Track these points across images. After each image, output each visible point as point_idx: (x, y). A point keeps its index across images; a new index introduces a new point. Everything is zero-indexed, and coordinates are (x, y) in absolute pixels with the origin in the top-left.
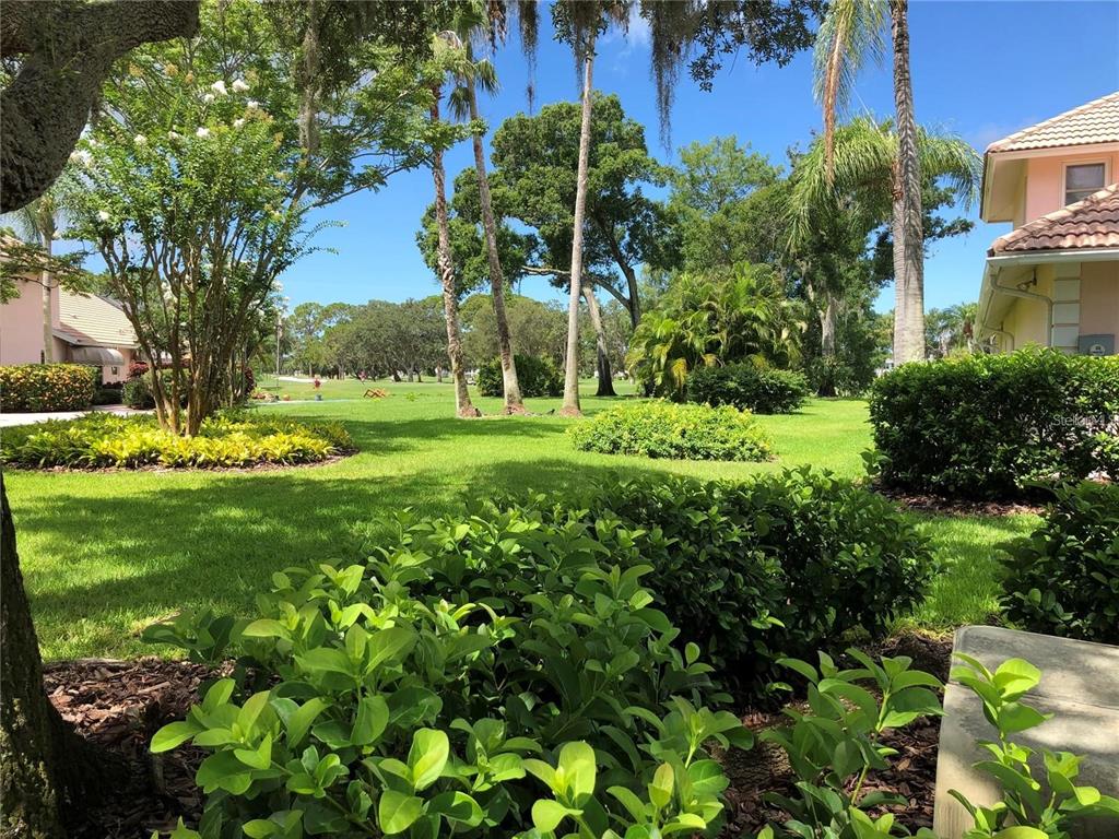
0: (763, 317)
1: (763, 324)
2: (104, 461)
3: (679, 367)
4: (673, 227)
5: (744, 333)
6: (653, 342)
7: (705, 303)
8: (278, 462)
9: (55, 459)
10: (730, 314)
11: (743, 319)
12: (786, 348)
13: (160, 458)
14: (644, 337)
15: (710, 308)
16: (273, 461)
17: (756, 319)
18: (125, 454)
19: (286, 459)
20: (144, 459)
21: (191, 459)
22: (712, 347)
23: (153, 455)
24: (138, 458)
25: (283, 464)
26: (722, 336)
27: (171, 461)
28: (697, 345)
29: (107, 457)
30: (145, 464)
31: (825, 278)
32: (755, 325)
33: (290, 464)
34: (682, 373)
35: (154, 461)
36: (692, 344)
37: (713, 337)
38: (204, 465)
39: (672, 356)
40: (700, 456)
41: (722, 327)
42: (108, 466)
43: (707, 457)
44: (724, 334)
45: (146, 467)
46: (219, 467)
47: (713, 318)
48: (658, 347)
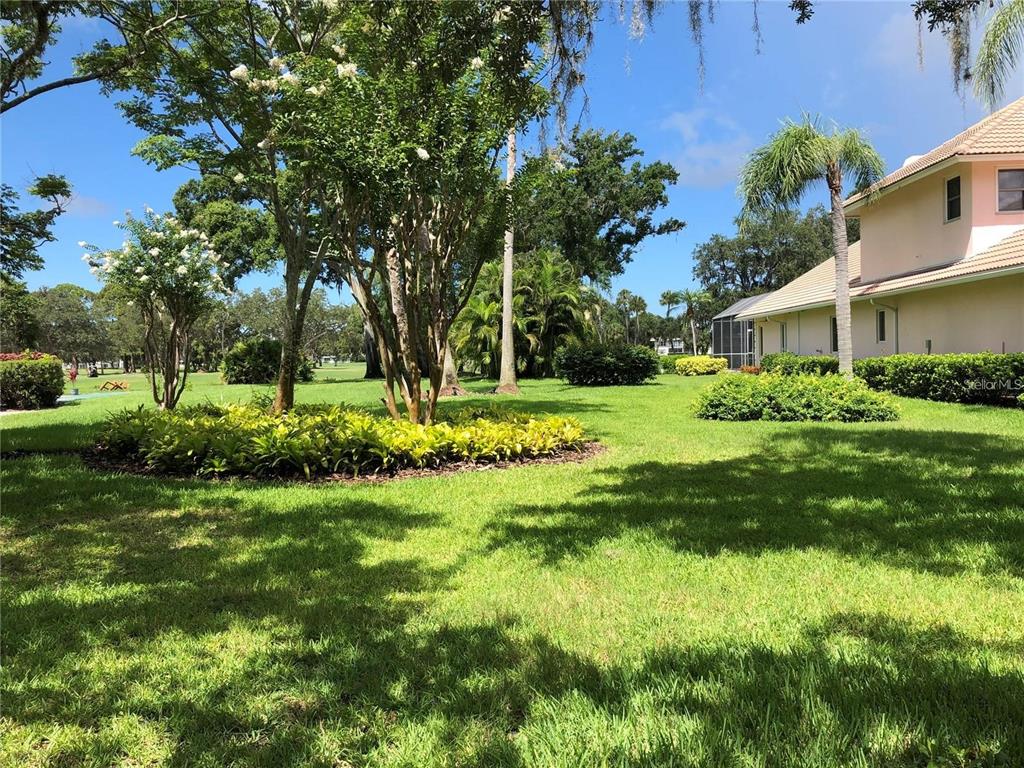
0: (573, 300)
5: (555, 315)
7: (519, 288)
10: (547, 298)
11: (556, 301)
14: (467, 318)
15: (524, 292)
17: (570, 302)
25: (577, 451)
28: (520, 326)
32: (569, 308)
37: (531, 319)
41: (540, 311)
44: (542, 316)
47: (527, 302)
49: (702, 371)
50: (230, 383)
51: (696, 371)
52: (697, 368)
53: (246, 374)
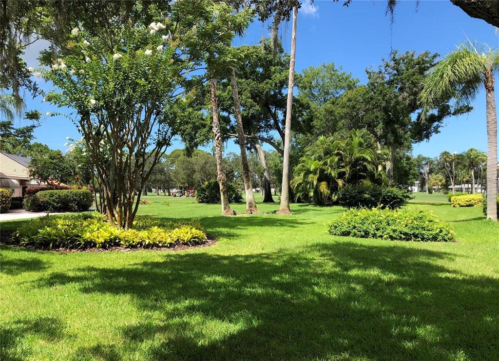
0: (369, 159)
1: (369, 162)
2: (90, 245)
3: (324, 187)
4: (308, 111)
5: (358, 168)
6: (308, 172)
7: (336, 152)
8: (186, 244)
9: (60, 244)
10: (351, 157)
11: (357, 160)
12: (381, 176)
13: (122, 242)
14: (302, 170)
15: (338, 154)
16: (183, 244)
17: (365, 160)
18: (102, 240)
19: (190, 242)
20: (112, 244)
21: (138, 243)
22: (341, 175)
23: (117, 241)
24: (108, 243)
25: (189, 245)
26: (347, 170)
27: (127, 244)
28: (333, 175)
29: (91, 242)
30: (112, 246)
31: (393, 138)
32: (365, 163)
33: (193, 245)
34: (325, 189)
35: (118, 245)
36: (330, 174)
37: (342, 170)
38: (147, 247)
39: (320, 180)
40: (420, 239)
41: (346, 165)
42: (91, 248)
43: (423, 239)
44: (348, 168)
45: (114, 248)
46: (155, 247)
47: (341, 160)
48: (311, 176)
49: (463, 204)
50: (199, 203)
51: (459, 204)
52: (460, 202)
53: (207, 198)
